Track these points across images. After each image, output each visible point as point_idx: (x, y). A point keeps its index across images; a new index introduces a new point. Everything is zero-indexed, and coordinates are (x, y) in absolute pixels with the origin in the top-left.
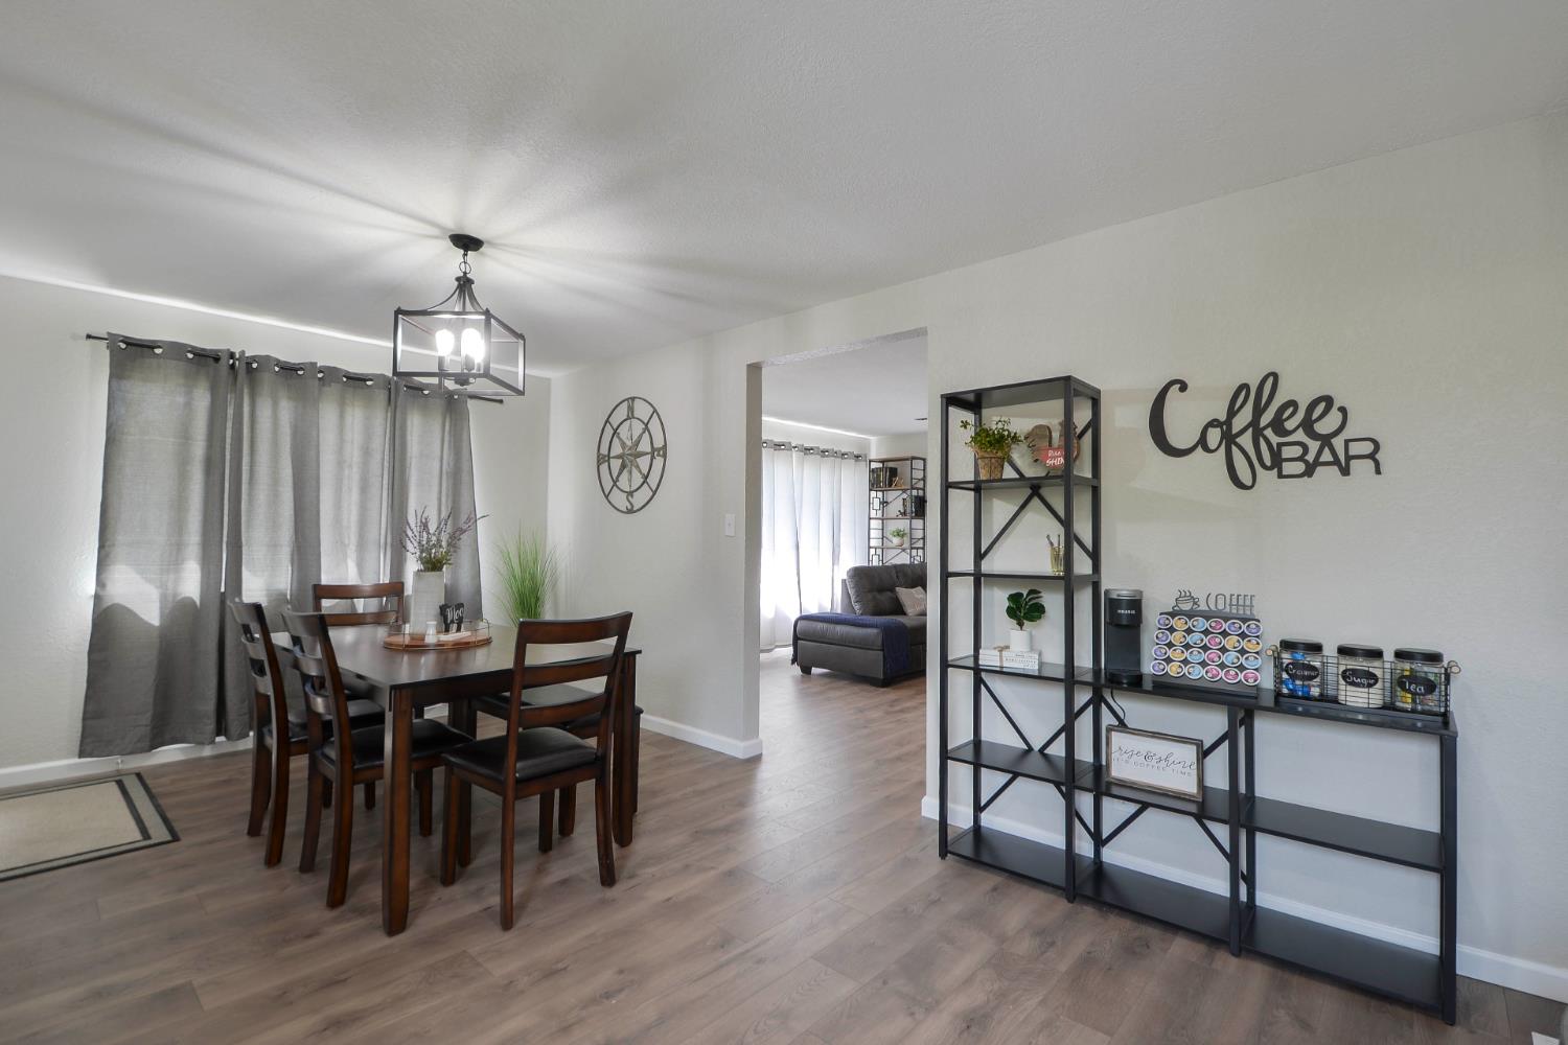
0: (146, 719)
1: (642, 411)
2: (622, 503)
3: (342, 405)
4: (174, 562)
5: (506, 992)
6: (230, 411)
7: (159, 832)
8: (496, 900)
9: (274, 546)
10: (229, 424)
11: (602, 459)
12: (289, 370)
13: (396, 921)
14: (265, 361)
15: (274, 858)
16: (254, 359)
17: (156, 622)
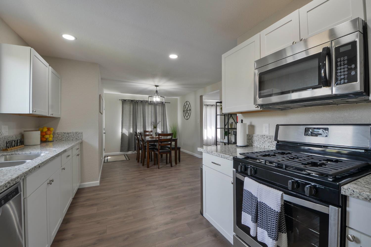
0: (127, 148)
1: (188, 103)
2: (186, 119)
3: (148, 106)
4: (130, 128)
5: (156, 172)
6: (135, 108)
7: (128, 159)
8: (158, 167)
9: (141, 126)
10: (135, 109)
11: (184, 111)
12: (142, 101)
13: (148, 167)
14: (139, 101)
15: (138, 162)
16: (137, 100)
17: (128, 136)
